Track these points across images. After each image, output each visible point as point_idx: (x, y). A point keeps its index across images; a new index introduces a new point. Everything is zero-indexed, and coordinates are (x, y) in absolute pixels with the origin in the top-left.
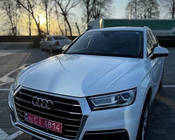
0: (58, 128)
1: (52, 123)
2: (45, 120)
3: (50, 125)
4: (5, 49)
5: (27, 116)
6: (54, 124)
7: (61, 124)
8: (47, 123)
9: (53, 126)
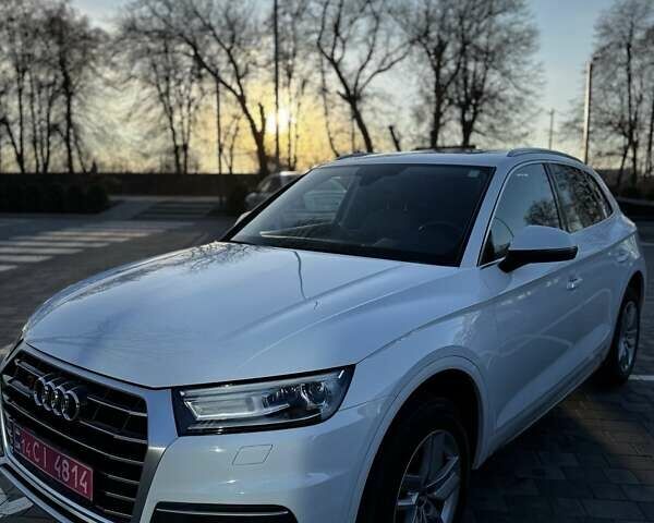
0: (84, 482)
3: (66, 470)
4: (135, 218)
5: (19, 439)
6: (75, 469)
8: (60, 464)
9: (72, 475)
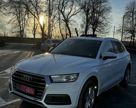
0: (33, 92)
1: (30, 89)
2: (27, 88)
3: (29, 90)
5: (17, 86)
6: (31, 90)
7: (35, 89)
8: (28, 89)
9: (30, 91)
